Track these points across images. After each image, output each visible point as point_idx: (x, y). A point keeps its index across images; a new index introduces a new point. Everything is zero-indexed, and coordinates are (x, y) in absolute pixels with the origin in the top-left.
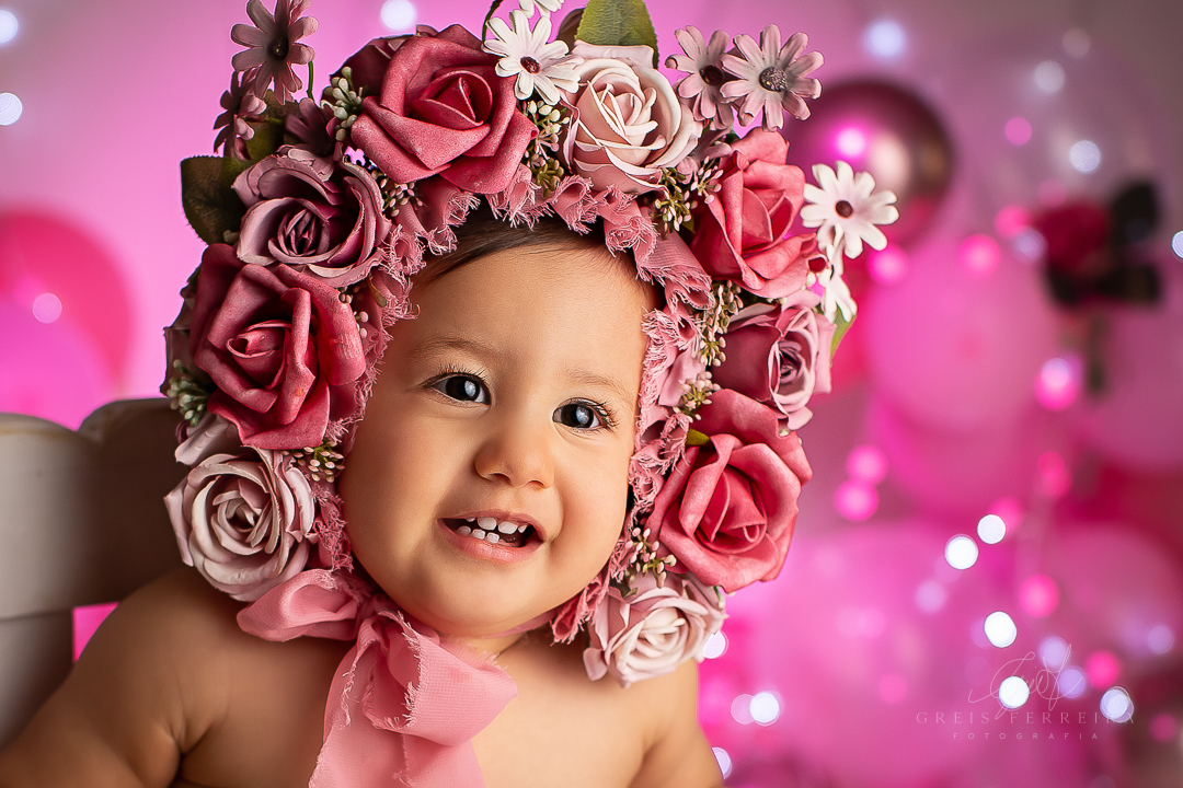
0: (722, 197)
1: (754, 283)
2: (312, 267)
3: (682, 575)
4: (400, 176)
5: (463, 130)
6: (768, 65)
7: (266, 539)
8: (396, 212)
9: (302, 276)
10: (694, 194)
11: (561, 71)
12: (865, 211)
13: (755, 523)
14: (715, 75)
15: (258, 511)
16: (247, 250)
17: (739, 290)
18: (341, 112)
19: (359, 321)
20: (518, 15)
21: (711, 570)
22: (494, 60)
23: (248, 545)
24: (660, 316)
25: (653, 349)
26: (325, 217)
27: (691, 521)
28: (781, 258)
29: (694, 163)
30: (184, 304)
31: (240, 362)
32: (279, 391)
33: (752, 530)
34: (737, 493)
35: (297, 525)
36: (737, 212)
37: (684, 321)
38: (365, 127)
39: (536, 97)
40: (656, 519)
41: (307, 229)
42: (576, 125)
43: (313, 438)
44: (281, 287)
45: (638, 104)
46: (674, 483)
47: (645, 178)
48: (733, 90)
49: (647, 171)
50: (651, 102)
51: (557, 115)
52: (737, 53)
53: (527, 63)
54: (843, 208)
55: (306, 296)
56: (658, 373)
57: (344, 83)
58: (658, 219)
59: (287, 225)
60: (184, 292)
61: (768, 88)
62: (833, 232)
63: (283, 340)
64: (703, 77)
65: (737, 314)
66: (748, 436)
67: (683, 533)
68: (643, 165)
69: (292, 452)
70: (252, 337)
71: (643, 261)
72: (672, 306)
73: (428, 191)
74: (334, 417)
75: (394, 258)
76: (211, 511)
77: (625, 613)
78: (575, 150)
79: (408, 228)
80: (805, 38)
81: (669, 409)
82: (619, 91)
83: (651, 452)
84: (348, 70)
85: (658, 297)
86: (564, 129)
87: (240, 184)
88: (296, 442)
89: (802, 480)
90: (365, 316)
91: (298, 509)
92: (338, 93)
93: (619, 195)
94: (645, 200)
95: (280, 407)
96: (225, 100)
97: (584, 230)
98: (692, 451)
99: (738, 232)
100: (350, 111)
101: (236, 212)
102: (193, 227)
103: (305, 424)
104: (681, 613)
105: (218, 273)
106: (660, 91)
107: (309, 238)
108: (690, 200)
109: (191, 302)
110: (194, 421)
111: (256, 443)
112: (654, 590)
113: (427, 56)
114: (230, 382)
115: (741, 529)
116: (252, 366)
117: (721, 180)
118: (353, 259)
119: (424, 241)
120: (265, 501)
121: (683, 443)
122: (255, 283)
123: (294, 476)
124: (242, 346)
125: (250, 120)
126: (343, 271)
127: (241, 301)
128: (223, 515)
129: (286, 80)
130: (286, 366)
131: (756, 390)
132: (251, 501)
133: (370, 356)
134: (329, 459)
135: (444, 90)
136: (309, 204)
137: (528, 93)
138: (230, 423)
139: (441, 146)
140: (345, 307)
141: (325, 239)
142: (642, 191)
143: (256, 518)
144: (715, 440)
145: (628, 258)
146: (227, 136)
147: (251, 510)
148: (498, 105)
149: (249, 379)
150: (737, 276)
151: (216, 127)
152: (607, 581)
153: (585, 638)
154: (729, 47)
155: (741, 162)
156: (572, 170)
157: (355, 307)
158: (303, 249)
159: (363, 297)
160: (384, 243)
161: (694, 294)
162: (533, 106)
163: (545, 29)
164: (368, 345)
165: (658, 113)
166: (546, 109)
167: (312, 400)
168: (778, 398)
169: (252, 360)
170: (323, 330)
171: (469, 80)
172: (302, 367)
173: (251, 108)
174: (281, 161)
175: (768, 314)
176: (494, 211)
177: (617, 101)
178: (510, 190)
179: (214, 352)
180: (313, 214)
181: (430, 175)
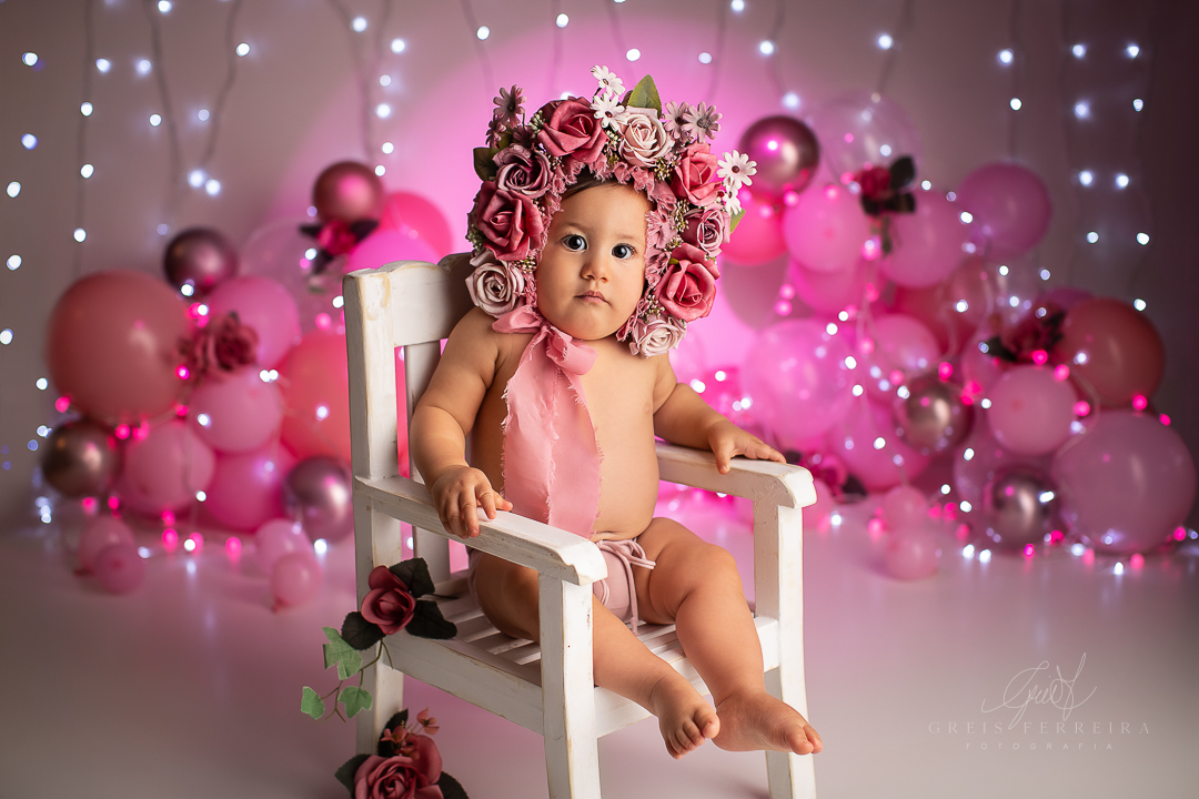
0: (681, 167)
1: (694, 201)
2: (523, 190)
3: (668, 315)
4: (556, 154)
5: (580, 138)
6: (701, 117)
7: (505, 296)
8: (555, 169)
9: (519, 194)
10: (670, 166)
11: (620, 117)
12: (744, 170)
13: (697, 294)
14: (680, 121)
15: (503, 285)
16: (501, 185)
17: (688, 204)
18: (535, 128)
19: (541, 211)
20: (605, 95)
21: (680, 313)
22: (594, 111)
23: (498, 298)
24: (654, 213)
25: (650, 225)
26: (528, 172)
27: (671, 294)
28: (705, 191)
29: (671, 155)
30: (475, 204)
31: (495, 227)
32: (509, 238)
33: (696, 297)
34: (690, 283)
35: (517, 290)
36: (687, 173)
37: (664, 216)
39: (610, 128)
40: (657, 293)
41: (521, 176)
42: (624, 141)
43: (523, 257)
44: (511, 198)
45: (650, 133)
46: (664, 279)
47: (651, 162)
48: (686, 127)
49: (651, 160)
50: (655, 132)
51: (616, 138)
52: (689, 112)
53: (608, 114)
54: (735, 169)
55: (520, 202)
56: (653, 235)
57: (538, 117)
58: (655, 176)
59: (514, 174)
60: (475, 200)
61: (700, 126)
62: (729, 179)
63: (511, 219)
64: (676, 122)
65: (686, 213)
66: (694, 261)
67: (668, 299)
68: (649, 157)
69: (515, 262)
70: (499, 217)
71: (650, 193)
72: (659, 210)
73: (566, 160)
74: (531, 248)
75: (554, 187)
76: (485, 285)
77: (645, 329)
78: (623, 151)
79: (559, 176)
80: (715, 107)
81: (663, 250)
82: (642, 127)
83: (655, 267)
84: (540, 111)
85: (654, 206)
86: (619, 143)
87: (495, 158)
88: (517, 258)
89: (716, 278)
90: (543, 210)
91: (518, 284)
92: (535, 121)
93: (639, 170)
94: (650, 170)
95: (510, 245)
96: (490, 125)
97: (625, 183)
98: (671, 267)
99: (688, 181)
101: (495, 170)
102: (478, 174)
103: (520, 251)
104: (669, 330)
105: (487, 194)
106: (658, 127)
107: (522, 179)
108: (669, 168)
109: (477, 204)
110: (478, 250)
112: (657, 320)
113: (569, 108)
114: (491, 235)
115: (691, 297)
116: (499, 228)
117: (681, 160)
118: (539, 187)
119: (564, 180)
120: (505, 281)
121: (667, 263)
122: (501, 197)
123: (515, 270)
124: (495, 220)
125: (500, 133)
126: (535, 192)
127: (495, 203)
128: (489, 286)
129: (514, 119)
130: (512, 229)
131: (694, 243)
132: (500, 282)
133: (545, 226)
134: (530, 265)
135: (574, 122)
136: (522, 167)
137: (606, 125)
138: (492, 251)
139: (571, 143)
140: (535, 206)
141: (528, 180)
142: (648, 167)
143: (502, 288)
144: (681, 262)
145: (644, 192)
146: (491, 139)
147: (500, 285)
148: (594, 129)
149: (499, 233)
150: (687, 198)
151: (486, 135)
152: (637, 316)
153: (630, 338)
154: (686, 110)
155: (689, 153)
156: (622, 159)
157: (539, 206)
158: (519, 183)
159: (542, 202)
160: (550, 181)
161: (669, 205)
162: (609, 132)
163: (616, 101)
164: (544, 220)
165: (657, 136)
166: (612, 135)
167: (523, 242)
168: (703, 245)
169: (500, 226)
170: (527, 215)
171: (584, 119)
172: (519, 229)
173: (501, 129)
174: (512, 149)
175: (699, 213)
176: (591, 170)
177: (641, 132)
178: (598, 162)
179: (485, 222)
180: (524, 171)
181: (567, 154)
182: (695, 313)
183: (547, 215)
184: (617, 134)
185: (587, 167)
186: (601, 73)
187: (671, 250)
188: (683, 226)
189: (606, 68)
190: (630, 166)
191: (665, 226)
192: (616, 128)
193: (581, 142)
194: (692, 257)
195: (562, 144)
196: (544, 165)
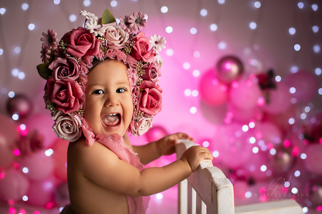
0: (136, 46)
1: (145, 60)
2: (68, 78)
4: (79, 57)
5: (88, 45)
6: (136, 19)
7: (74, 129)
8: (80, 63)
9: (67, 80)
10: (131, 46)
11: (102, 30)
12: (160, 42)
13: (156, 102)
14: (128, 24)
15: (71, 125)
16: (57, 78)
17: (142, 62)
18: (64, 48)
19: (79, 85)
20: (91, 22)
21: (150, 113)
22: (89, 30)
23: (71, 131)
24: (129, 69)
25: (129, 75)
27: (145, 105)
28: (148, 55)
29: (129, 41)
30: (45, 91)
31: (60, 99)
32: (69, 102)
34: (151, 98)
35: (79, 125)
36: (139, 48)
37: (133, 70)
38: (70, 50)
39: (99, 36)
40: (138, 107)
41: (65, 71)
42: (107, 40)
43: (78, 109)
44: (63, 83)
45: (117, 33)
46: (140, 99)
47: (122, 46)
48: (132, 25)
49: (122, 45)
50: (119, 32)
51: (103, 39)
52: (130, 19)
53: (95, 30)
54: (156, 43)
55: (69, 83)
57: (63, 43)
58: (125, 52)
59: (61, 72)
60: (44, 90)
61: (138, 23)
62: (155, 47)
63: (67, 93)
64: (126, 25)
66: (150, 88)
67: (144, 108)
68: (120, 44)
69: (74, 112)
70: (61, 94)
71: (124, 61)
72: (131, 68)
73: (84, 58)
74: (80, 104)
75: (83, 72)
76: (62, 127)
77: (137, 124)
79: (83, 65)
80: (141, 12)
81: (135, 86)
82: (112, 32)
83: (134, 95)
84: (62, 40)
85: (128, 66)
86: (105, 41)
87: (51, 67)
88: (75, 110)
89: (161, 92)
90: (80, 83)
91: (78, 122)
92: (62, 45)
93: (118, 51)
94: (122, 50)
95: (70, 105)
96: (41, 52)
97: (114, 58)
98: (141, 93)
99: (140, 51)
100: (65, 47)
102: (42, 77)
103: (75, 107)
107: (66, 73)
108: (130, 48)
109: (46, 91)
110: (54, 112)
111: (67, 113)
112: (141, 118)
113: (76, 34)
114: (59, 103)
115: (154, 104)
117: (135, 43)
118: (75, 74)
119: (87, 67)
120: (72, 122)
121: (139, 92)
122: (59, 84)
123: (76, 116)
124: (60, 96)
125: (48, 54)
126: (74, 77)
127: (57, 88)
128: (64, 127)
129: (53, 45)
130: (69, 97)
131: (148, 79)
132: (69, 123)
133: (83, 91)
134: (81, 112)
136: (64, 67)
137: (97, 35)
138: (61, 110)
139: (85, 49)
140: (77, 83)
141: (69, 72)
142: (121, 48)
143: (71, 126)
144: (145, 90)
145: (122, 61)
146: (44, 59)
147: (69, 125)
148: (92, 39)
149: (63, 102)
150: (142, 59)
151: (41, 58)
152: (134, 120)
154: (129, 18)
155: (138, 39)
156: (108, 48)
158: (65, 75)
160: (80, 70)
161: (134, 65)
162: (99, 38)
163: (96, 23)
164: (82, 88)
165: (120, 34)
166: (101, 38)
168: (152, 80)
169: (62, 98)
171: (86, 36)
173: (48, 52)
174: (57, 61)
175: (148, 65)
176: (97, 58)
177: (113, 33)
178: (99, 53)
179: (54, 98)
180: (66, 69)
181: (84, 55)
182: (157, 111)
183: (82, 86)
184: (103, 37)
185: (95, 57)
187: (139, 85)
188: (143, 73)
189: (85, 11)
190: (114, 50)
191: (135, 75)
192: (102, 35)
193: (89, 47)
194: (149, 86)
195: (81, 51)
196: (75, 63)
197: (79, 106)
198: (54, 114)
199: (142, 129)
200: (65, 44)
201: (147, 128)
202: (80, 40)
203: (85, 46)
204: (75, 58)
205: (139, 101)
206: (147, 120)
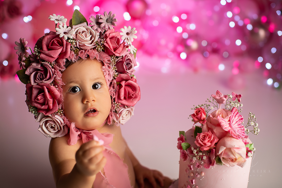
0: (107, 43)
1: (117, 55)
2: (44, 82)
4: (51, 61)
5: (58, 49)
6: (107, 18)
7: (58, 128)
8: (54, 67)
9: (42, 84)
11: (71, 32)
12: (132, 33)
13: (133, 93)
14: (99, 24)
16: (33, 83)
17: (115, 57)
18: (37, 54)
19: (56, 87)
20: (60, 26)
21: (129, 104)
22: (59, 35)
23: (56, 130)
24: (104, 67)
27: (122, 98)
28: (121, 49)
29: (100, 39)
30: (27, 96)
31: (39, 102)
32: (48, 104)
33: (133, 95)
36: (110, 44)
37: (108, 66)
38: (42, 56)
39: (69, 39)
40: (116, 100)
41: (40, 76)
42: (78, 41)
43: (57, 110)
44: (40, 87)
45: (87, 33)
46: (117, 92)
47: (93, 46)
48: (102, 25)
49: (93, 44)
50: (89, 32)
51: (74, 41)
53: (65, 33)
54: (128, 34)
55: (45, 87)
56: (107, 76)
57: (36, 49)
58: (98, 51)
59: (37, 76)
60: (26, 94)
61: (108, 22)
62: (128, 39)
63: (44, 96)
64: (97, 24)
65: (116, 61)
66: (126, 80)
67: (122, 100)
68: (91, 44)
69: (54, 113)
70: (39, 98)
71: (98, 59)
72: (105, 64)
73: (57, 61)
74: (59, 104)
75: (57, 75)
77: (118, 115)
78: (79, 45)
79: (57, 69)
81: (112, 80)
82: (83, 32)
83: (112, 88)
84: (36, 46)
86: (76, 43)
87: (27, 73)
88: (54, 111)
90: (57, 86)
92: (36, 51)
94: (94, 49)
95: (49, 107)
97: (86, 59)
98: (118, 86)
99: (112, 47)
100: (39, 53)
101: (28, 77)
103: (54, 108)
107: (42, 77)
108: (102, 45)
110: (36, 115)
111: (48, 114)
113: (48, 39)
114: (39, 106)
115: (131, 96)
117: (105, 40)
118: (50, 78)
119: (60, 70)
120: (54, 122)
121: (116, 85)
122: (36, 88)
123: (56, 116)
124: (38, 100)
125: (24, 61)
126: (49, 80)
127: (35, 92)
128: (49, 128)
129: (26, 53)
130: (47, 100)
131: (124, 72)
134: (61, 111)
135: (53, 43)
136: (39, 72)
137: (66, 38)
138: (42, 113)
139: (56, 54)
141: (44, 76)
144: (121, 83)
145: (95, 59)
146: (21, 65)
147: (53, 124)
148: (63, 42)
149: (42, 104)
150: (114, 55)
151: (19, 64)
152: (113, 112)
154: (100, 18)
155: (108, 35)
156: (80, 49)
157: (54, 85)
158: (41, 79)
159: (55, 83)
161: (109, 61)
162: (69, 41)
163: (65, 26)
165: (91, 33)
166: (72, 41)
167: (54, 103)
168: (128, 71)
169: (41, 101)
170: (50, 91)
171: (56, 40)
172: (50, 99)
173: (23, 59)
174: (31, 66)
175: (121, 59)
176: (70, 60)
177: (83, 34)
178: (71, 56)
179: (34, 102)
180: (41, 73)
181: (56, 59)
182: (135, 102)
183: (59, 88)
184: (73, 39)
185: (67, 59)
186: (53, 18)
189: (54, 15)
190: (85, 50)
191: (110, 70)
192: (72, 37)
193: (60, 51)
194: (125, 79)
195: (52, 55)
196: (48, 67)
197: (58, 107)
198: (36, 117)
199: (123, 118)
200: (38, 50)
201: (128, 117)
202: (52, 45)
203: (56, 51)
204: (48, 63)
205: (117, 94)
206: (127, 111)
